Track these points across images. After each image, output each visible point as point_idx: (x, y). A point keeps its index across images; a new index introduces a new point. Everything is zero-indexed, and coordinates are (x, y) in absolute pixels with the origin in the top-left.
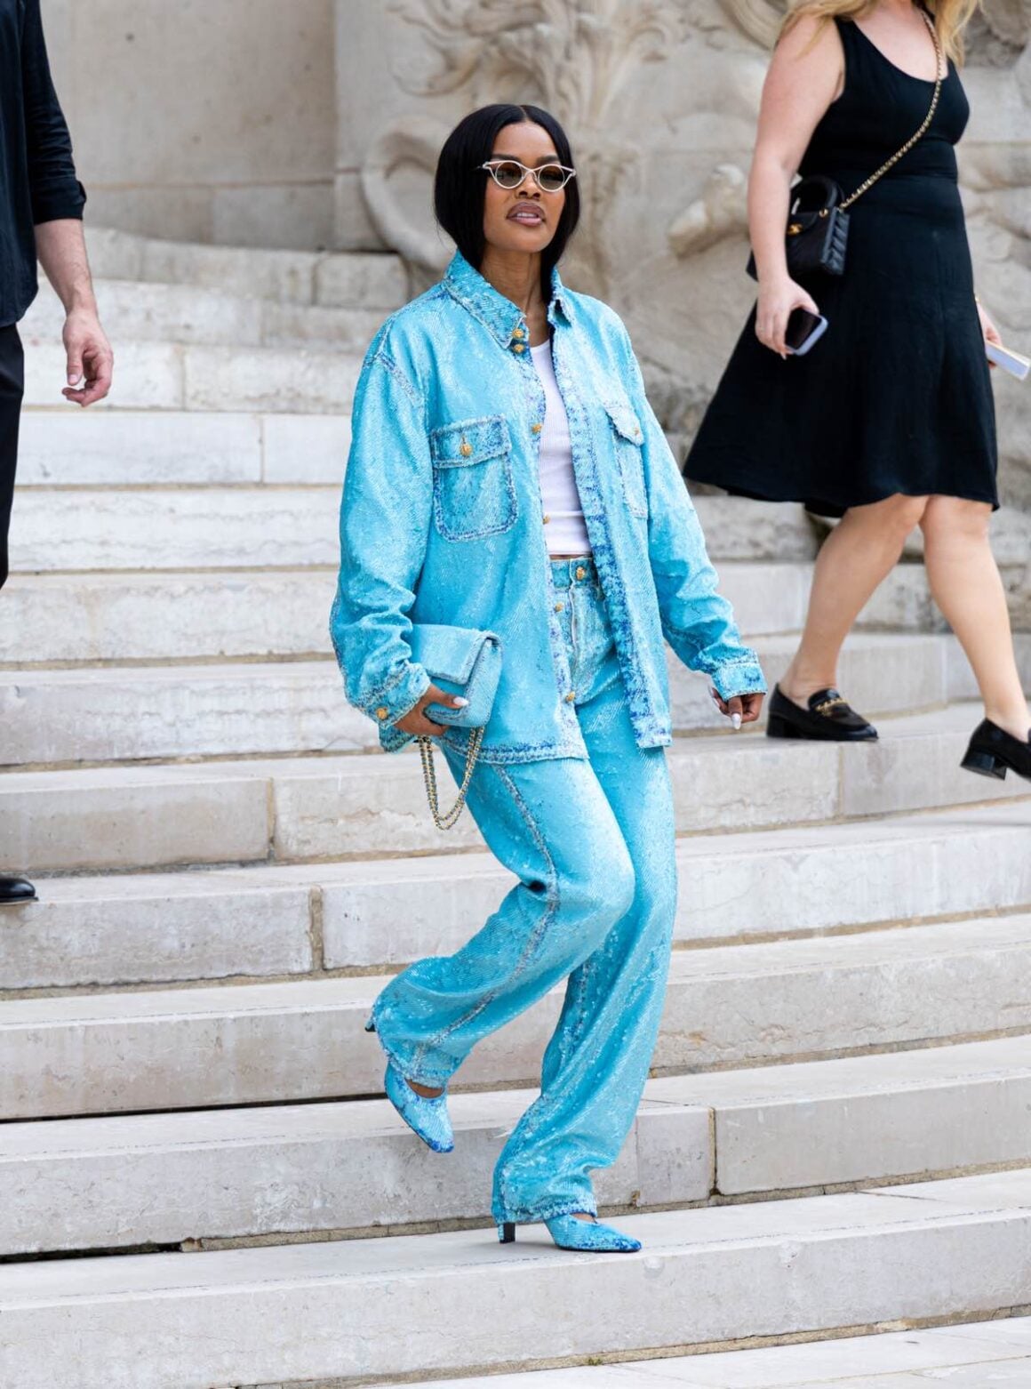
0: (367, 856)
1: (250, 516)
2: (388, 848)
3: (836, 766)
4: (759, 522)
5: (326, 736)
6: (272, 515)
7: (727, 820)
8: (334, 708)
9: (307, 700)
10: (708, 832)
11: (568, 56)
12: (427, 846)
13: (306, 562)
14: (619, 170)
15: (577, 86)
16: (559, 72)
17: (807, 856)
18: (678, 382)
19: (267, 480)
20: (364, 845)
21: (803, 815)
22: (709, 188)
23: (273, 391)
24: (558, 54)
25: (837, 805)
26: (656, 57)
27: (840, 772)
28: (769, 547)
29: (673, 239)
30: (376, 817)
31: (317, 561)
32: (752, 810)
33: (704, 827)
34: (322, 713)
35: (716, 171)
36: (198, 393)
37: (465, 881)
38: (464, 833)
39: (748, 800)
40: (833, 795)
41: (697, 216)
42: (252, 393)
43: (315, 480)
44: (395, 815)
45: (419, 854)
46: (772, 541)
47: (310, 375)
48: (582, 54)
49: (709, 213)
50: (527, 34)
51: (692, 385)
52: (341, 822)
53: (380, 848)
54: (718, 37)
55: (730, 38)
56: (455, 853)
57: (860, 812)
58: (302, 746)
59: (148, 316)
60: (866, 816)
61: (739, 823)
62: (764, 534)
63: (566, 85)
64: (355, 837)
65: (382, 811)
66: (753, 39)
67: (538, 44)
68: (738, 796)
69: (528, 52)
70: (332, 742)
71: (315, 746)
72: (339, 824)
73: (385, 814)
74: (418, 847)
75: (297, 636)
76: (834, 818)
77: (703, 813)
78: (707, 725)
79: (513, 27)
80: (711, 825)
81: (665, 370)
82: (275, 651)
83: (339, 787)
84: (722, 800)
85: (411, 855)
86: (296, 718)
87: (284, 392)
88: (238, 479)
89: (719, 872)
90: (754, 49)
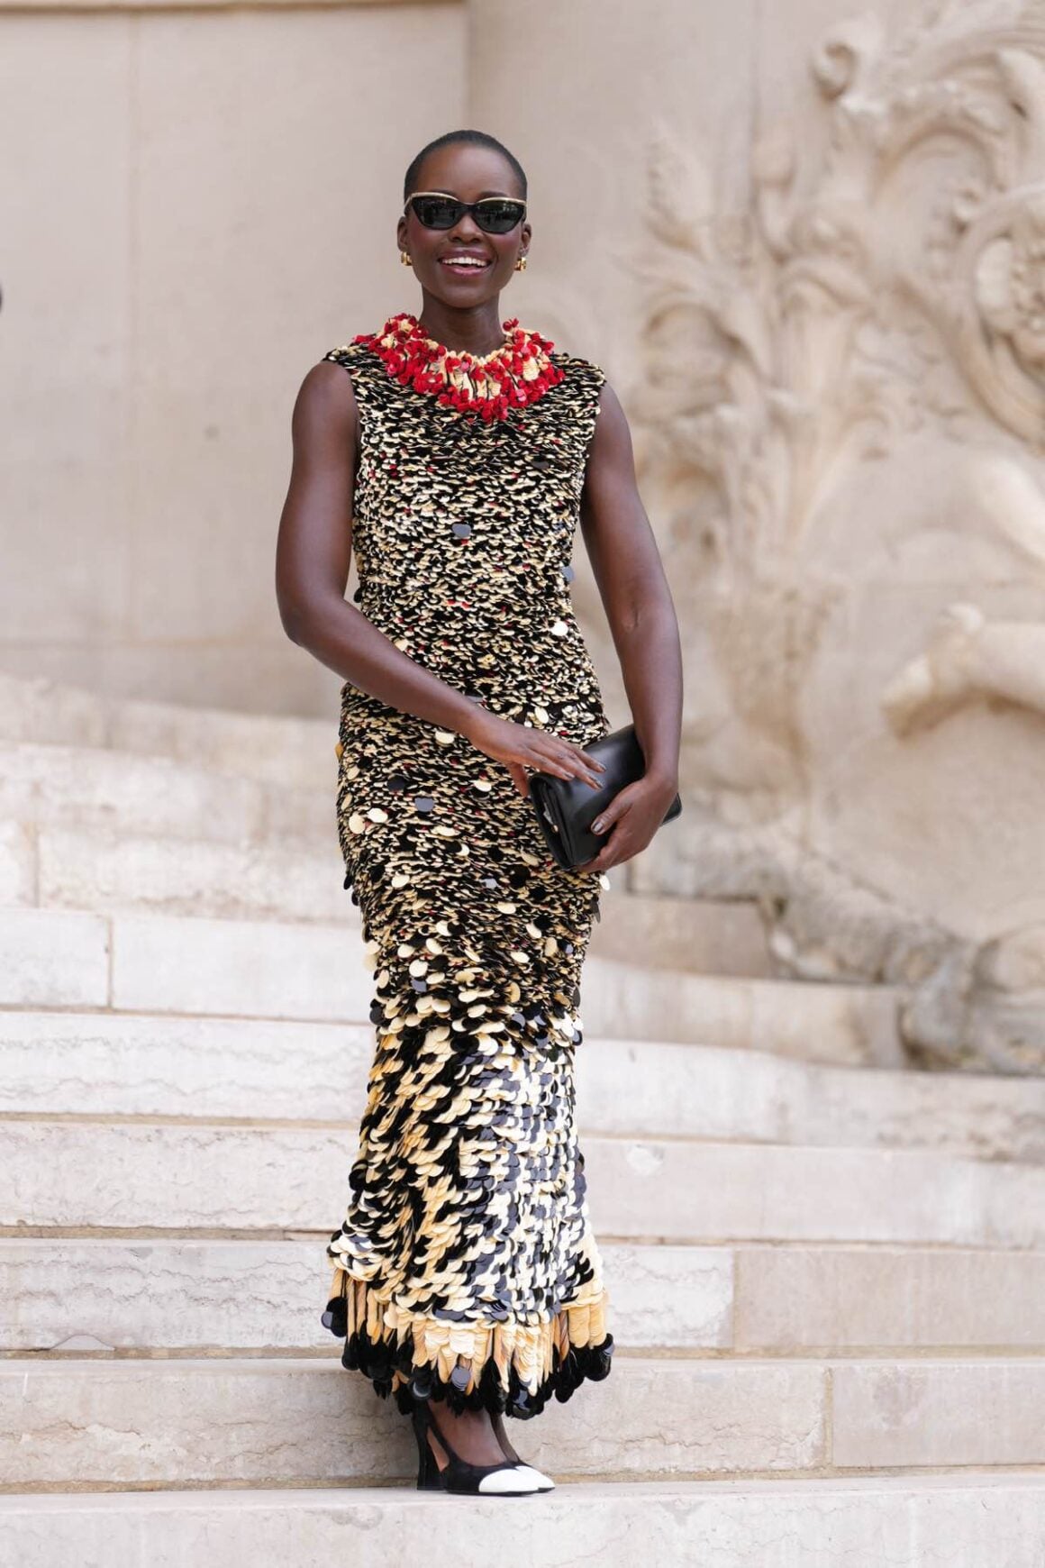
0: (66, 1487)
1: (39, 1043)
2: (96, 1477)
3: (820, 1396)
4: (988, 1109)
5: (56, 1332)
6: (75, 1044)
7: (634, 1461)
8: (69, 1292)
9: (28, 1280)
10: (605, 1477)
11: (757, 451)
12: (158, 1476)
13: (128, 1110)
14: (821, 613)
15: (768, 494)
16: (746, 473)
17: (702, 1503)
18: (899, 912)
19: (117, 1004)
20: (61, 1471)
21: (763, 1462)
22: (937, 636)
23: (188, 893)
24: (744, 449)
25: (820, 1451)
26: (875, 454)
27: (828, 1402)
28: (1005, 1145)
29: (890, 710)
30: (80, 1434)
31: (148, 1109)
32: (677, 1449)
33: (598, 1469)
34: (51, 1300)
35: (945, 613)
36: (59, 890)
37: (162, 1514)
38: (215, 1461)
39: (670, 1436)
40: (814, 1436)
41: (917, 678)
42: (150, 894)
43: (198, 1009)
44: (109, 1431)
45: (144, 1486)
46: (1005, 1135)
47: (256, 874)
48: (777, 450)
49: (934, 671)
50: (705, 421)
51: (918, 918)
52: (26, 1438)
53: (83, 1476)
54: (960, 423)
55: (974, 425)
56: (201, 1488)
57: (864, 1463)
58: (17, 1343)
59: (36, 789)
60: (872, 1469)
61: (655, 1467)
62: (995, 1126)
63: (754, 493)
64: (46, 1459)
65: (88, 1425)
66: (1007, 427)
67: (721, 436)
68: (654, 1430)
69: (707, 446)
70: (65, 1340)
71: (38, 1345)
72: (23, 1440)
73: (94, 1429)
74: (144, 1476)
75: (63, 1202)
76: (816, 1468)
77: (596, 1449)
78: (670, 1343)
79: (693, 411)
80: (609, 1467)
81: (884, 896)
82: (30, 1222)
83: (25, 1392)
84: (629, 1431)
85: (133, 1488)
86: (12, 1303)
87: (208, 894)
88: (71, 1001)
89: (559, 1519)
90: (1008, 441)
